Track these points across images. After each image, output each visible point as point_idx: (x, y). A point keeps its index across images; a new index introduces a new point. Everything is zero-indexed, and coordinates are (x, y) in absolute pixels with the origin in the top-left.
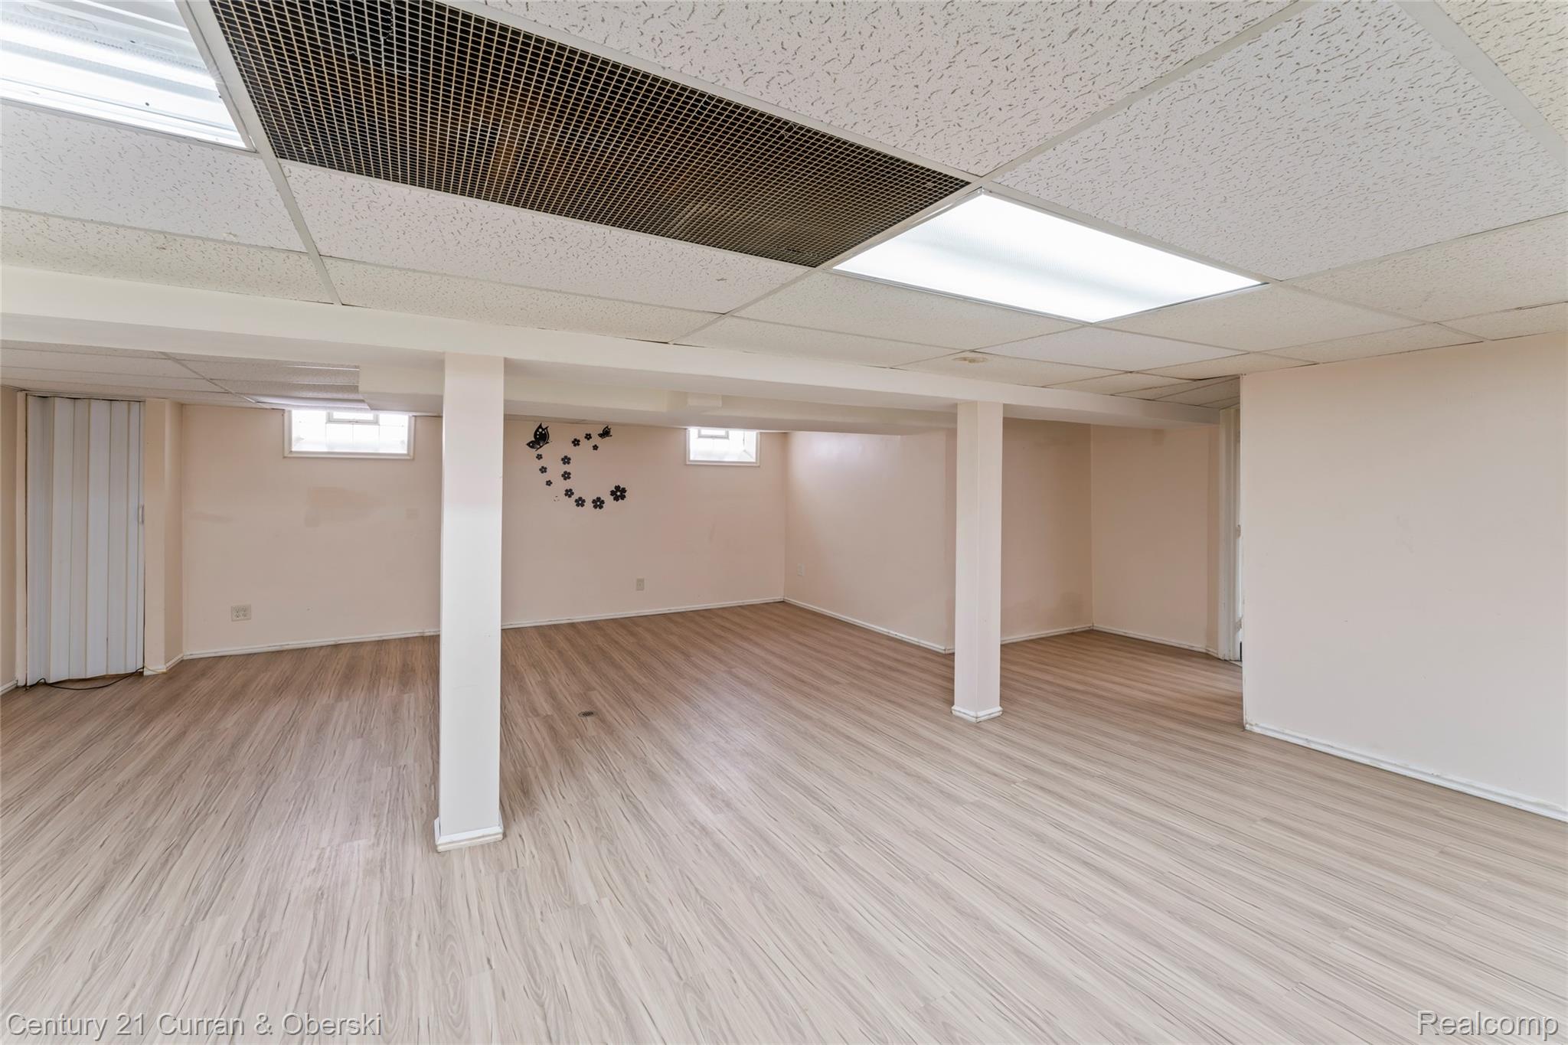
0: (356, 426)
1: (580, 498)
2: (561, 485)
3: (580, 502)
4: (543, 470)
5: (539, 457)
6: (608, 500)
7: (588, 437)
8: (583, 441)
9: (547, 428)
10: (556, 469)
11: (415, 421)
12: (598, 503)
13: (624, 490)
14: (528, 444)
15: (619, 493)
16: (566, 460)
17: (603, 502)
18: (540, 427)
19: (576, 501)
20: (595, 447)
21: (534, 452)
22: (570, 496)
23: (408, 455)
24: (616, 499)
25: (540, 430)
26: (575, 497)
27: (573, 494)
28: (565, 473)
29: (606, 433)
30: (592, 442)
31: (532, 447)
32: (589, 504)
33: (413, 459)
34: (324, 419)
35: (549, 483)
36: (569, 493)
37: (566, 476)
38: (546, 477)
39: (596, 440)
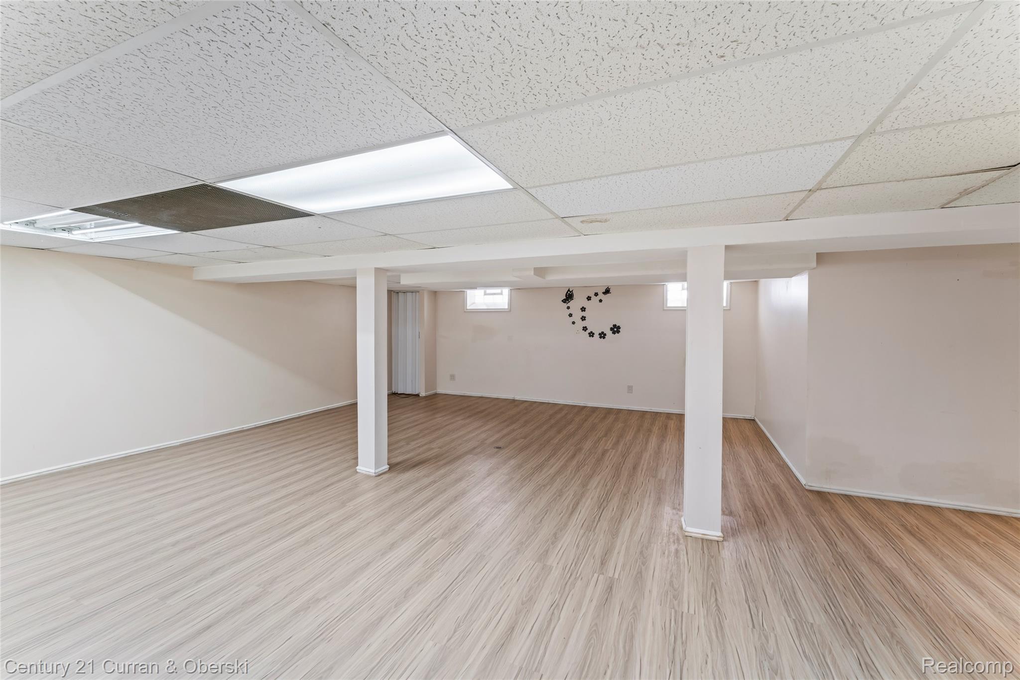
0: (495, 296)
1: (591, 332)
2: (580, 324)
3: (591, 334)
4: (570, 315)
5: (568, 308)
6: (609, 333)
7: (596, 294)
8: (593, 297)
9: (572, 291)
10: (578, 314)
11: (511, 292)
12: (602, 335)
13: (619, 328)
14: (562, 301)
15: (616, 329)
16: (583, 309)
17: (605, 335)
18: (569, 290)
19: (589, 334)
20: (601, 301)
21: (565, 305)
22: (585, 331)
23: (508, 309)
24: (614, 333)
25: (569, 292)
26: (588, 331)
27: (587, 329)
28: (583, 317)
29: (607, 291)
30: (599, 298)
31: (565, 302)
32: (597, 336)
33: (510, 311)
34: (483, 294)
35: (574, 323)
36: (585, 329)
37: (583, 318)
38: (572, 319)
39: (601, 296)
